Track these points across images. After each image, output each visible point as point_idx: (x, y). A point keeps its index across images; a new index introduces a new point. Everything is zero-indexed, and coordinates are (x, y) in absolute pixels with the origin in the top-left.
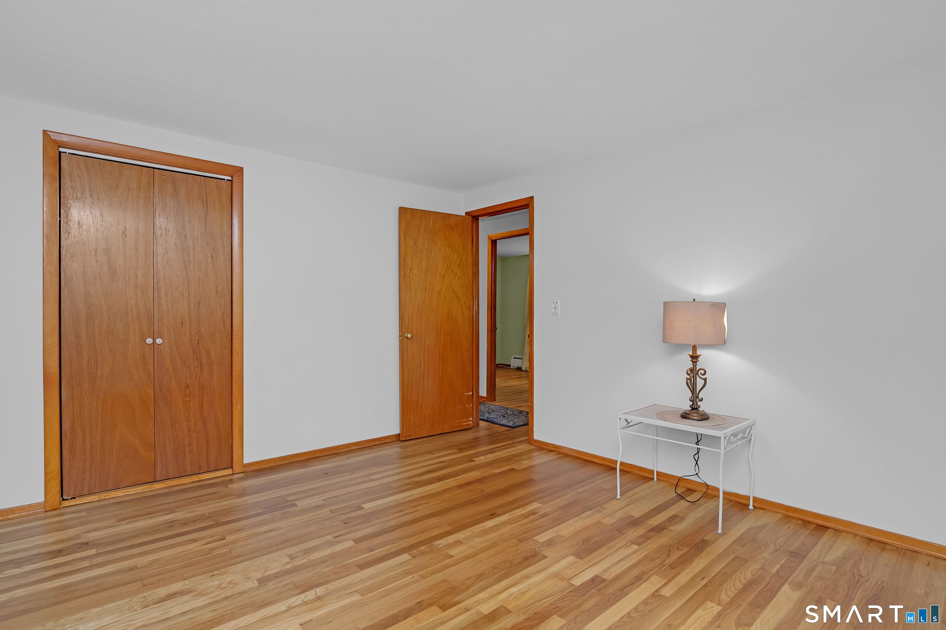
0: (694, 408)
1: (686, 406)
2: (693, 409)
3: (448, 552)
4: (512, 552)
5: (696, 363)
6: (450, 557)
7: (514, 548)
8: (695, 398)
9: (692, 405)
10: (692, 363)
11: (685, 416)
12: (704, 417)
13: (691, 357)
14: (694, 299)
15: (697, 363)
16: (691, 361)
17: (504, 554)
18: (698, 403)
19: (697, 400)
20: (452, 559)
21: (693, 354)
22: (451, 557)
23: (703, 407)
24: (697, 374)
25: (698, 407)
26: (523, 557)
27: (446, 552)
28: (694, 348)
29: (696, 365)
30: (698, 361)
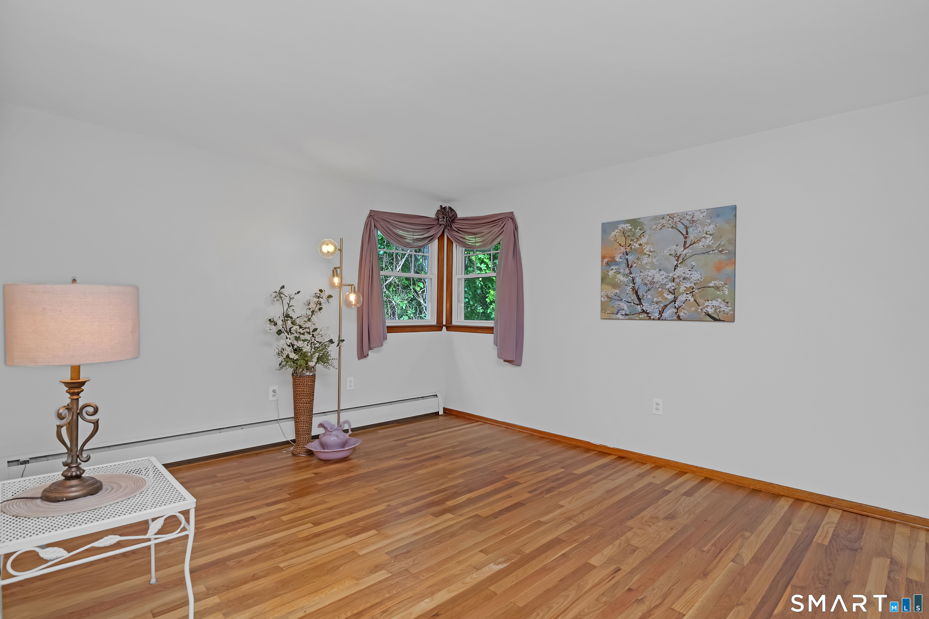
0: (72, 476)
2: (70, 477)
3: (486, 555)
4: (420, 557)
5: (78, 395)
6: (483, 551)
7: (417, 562)
9: (68, 469)
10: (69, 396)
13: (68, 385)
15: (80, 395)
16: (67, 392)
17: (428, 555)
18: (80, 466)
19: (79, 461)
20: (480, 550)
21: (71, 379)
22: (481, 551)
24: (80, 414)
25: (79, 473)
26: (411, 553)
27: (487, 555)
28: (76, 370)
29: (78, 399)
30: (83, 391)
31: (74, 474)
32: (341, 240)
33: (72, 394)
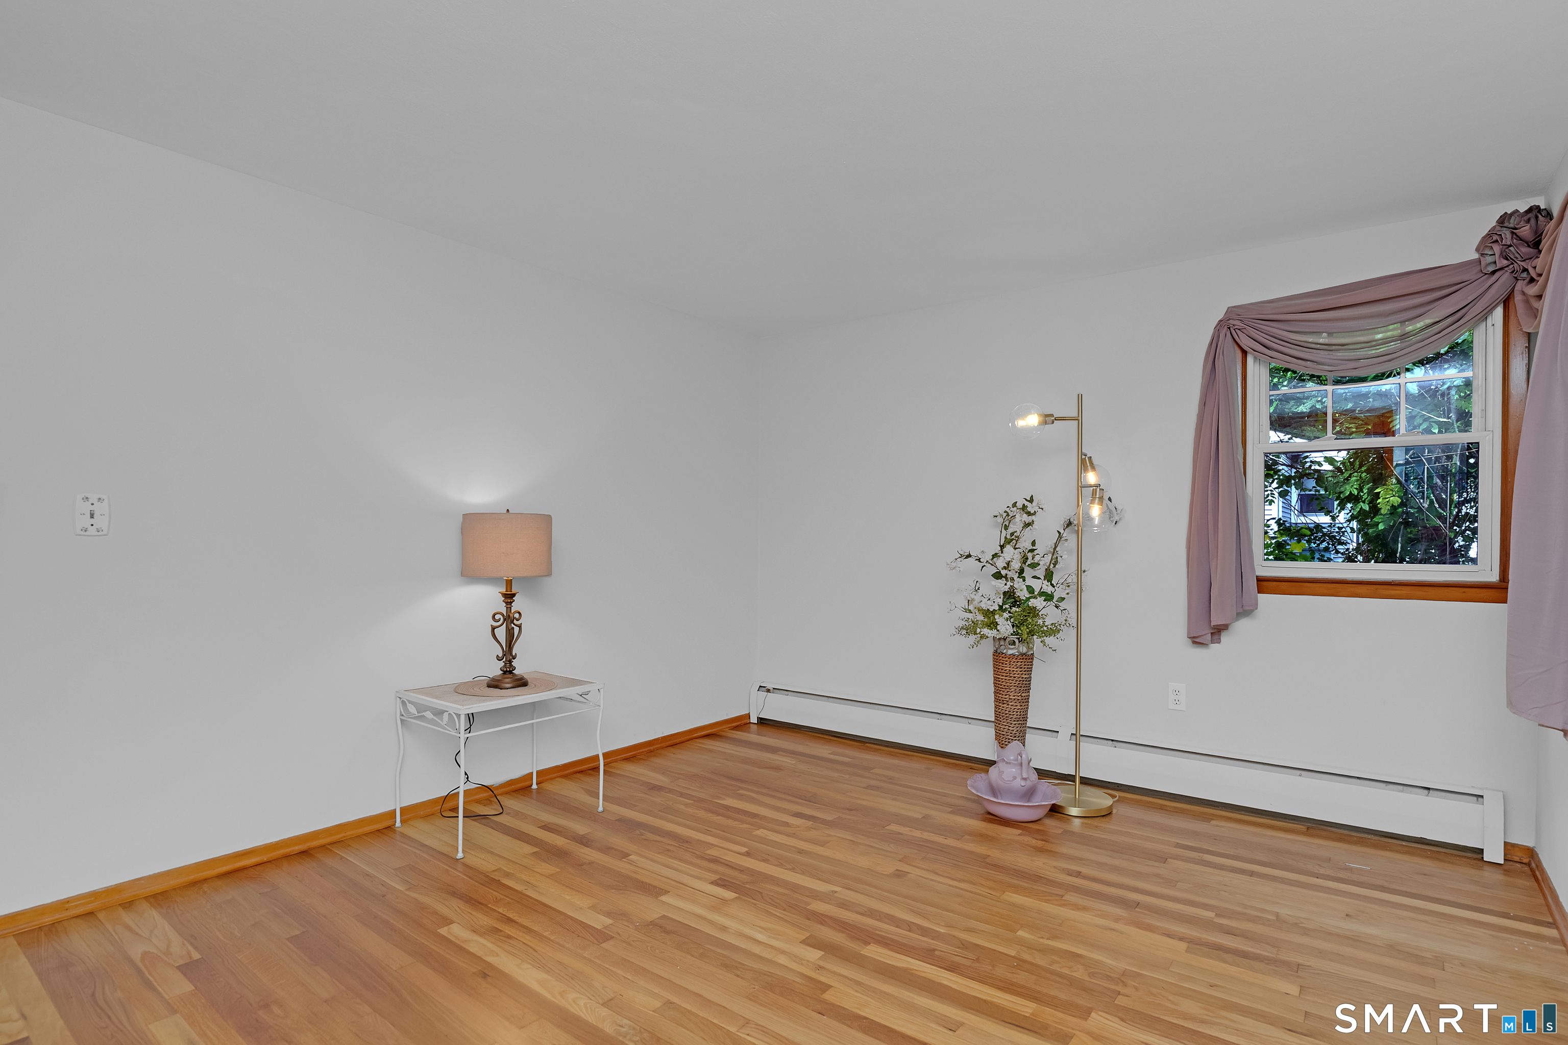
0: (508, 671)
1: (495, 669)
2: (505, 672)
5: (511, 604)
8: (508, 656)
9: (503, 667)
10: (505, 605)
11: (494, 684)
12: (522, 683)
13: (505, 595)
14: (508, 510)
15: (512, 604)
16: (505, 598)
18: (512, 663)
19: (511, 659)
21: (506, 592)
23: (521, 668)
24: (511, 619)
25: (511, 669)
28: (509, 583)
29: (511, 608)
30: (514, 601)
31: (508, 670)
32: (1080, 398)
33: (507, 603)
